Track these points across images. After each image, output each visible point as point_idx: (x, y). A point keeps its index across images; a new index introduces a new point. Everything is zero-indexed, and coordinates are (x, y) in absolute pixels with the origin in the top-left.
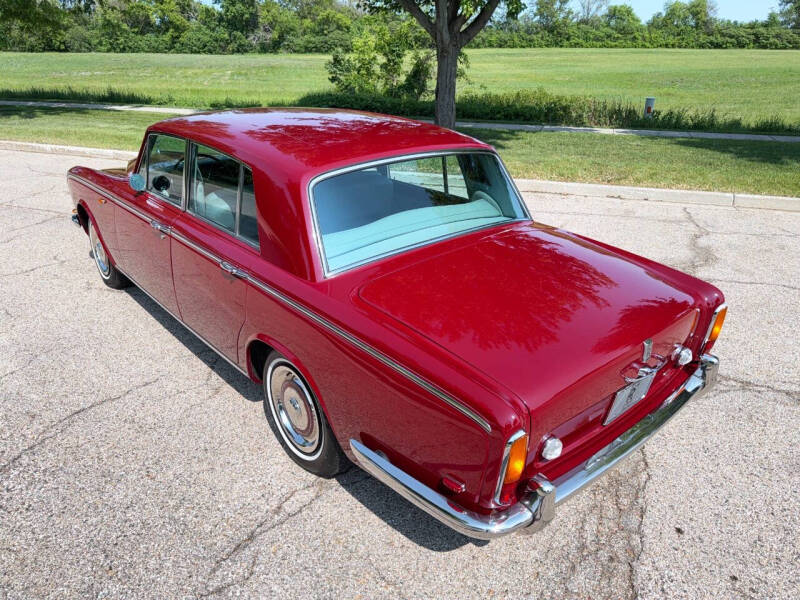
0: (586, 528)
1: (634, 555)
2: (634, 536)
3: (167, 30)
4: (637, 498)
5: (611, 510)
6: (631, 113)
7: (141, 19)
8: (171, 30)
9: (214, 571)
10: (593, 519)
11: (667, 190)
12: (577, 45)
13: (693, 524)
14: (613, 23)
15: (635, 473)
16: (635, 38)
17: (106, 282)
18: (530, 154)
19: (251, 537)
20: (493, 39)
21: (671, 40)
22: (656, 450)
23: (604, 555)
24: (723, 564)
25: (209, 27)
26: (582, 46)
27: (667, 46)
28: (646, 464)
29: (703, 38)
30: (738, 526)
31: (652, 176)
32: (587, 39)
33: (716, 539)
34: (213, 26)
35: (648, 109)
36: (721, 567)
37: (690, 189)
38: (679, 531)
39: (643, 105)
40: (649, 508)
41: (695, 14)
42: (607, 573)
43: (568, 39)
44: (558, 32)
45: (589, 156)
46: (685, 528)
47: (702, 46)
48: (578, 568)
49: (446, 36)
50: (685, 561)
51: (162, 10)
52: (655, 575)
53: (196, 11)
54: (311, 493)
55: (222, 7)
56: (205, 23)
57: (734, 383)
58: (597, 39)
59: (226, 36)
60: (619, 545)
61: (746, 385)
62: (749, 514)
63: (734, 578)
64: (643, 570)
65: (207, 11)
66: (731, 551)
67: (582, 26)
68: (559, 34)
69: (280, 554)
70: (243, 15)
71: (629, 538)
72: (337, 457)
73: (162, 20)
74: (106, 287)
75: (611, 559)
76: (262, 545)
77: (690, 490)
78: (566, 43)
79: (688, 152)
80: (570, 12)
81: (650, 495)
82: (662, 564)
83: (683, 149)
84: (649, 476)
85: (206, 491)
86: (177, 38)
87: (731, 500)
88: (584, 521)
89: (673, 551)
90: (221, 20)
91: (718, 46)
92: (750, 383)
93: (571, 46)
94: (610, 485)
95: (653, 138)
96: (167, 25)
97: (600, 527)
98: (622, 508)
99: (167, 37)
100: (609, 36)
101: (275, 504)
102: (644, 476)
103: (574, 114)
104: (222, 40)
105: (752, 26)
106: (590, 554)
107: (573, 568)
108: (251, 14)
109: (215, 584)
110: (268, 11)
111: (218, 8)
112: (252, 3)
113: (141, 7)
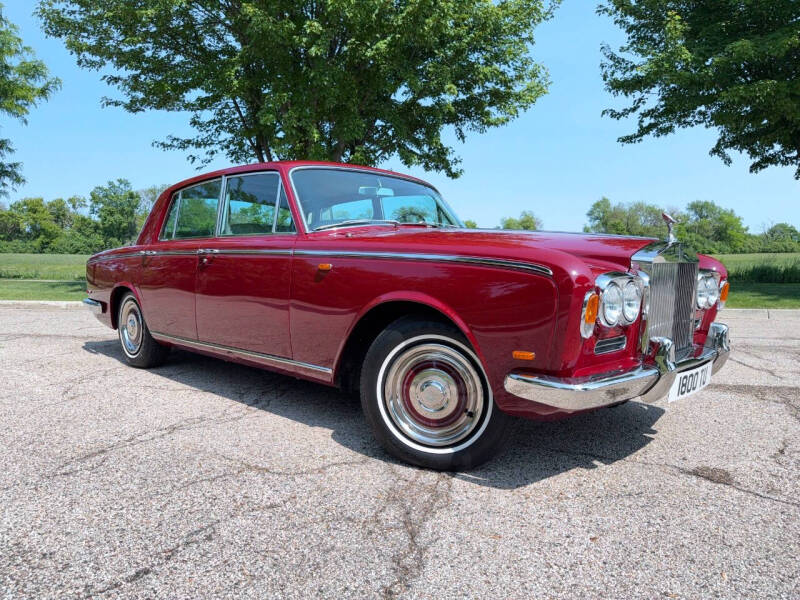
3: (38, 236)
7: (10, 226)
8: (42, 236)
25: (83, 234)
34: (87, 233)
51: (34, 219)
53: (71, 220)
55: (100, 216)
56: (79, 230)
59: (102, 242)
65: (83, 219)
70: (120, 224)
73: (33, 228)
86: (47, 243)
90: (96, 228)
96: (37, 231)
99: (37, 243)
104: (96, 246)
108: (130, 223)
111: (95, 218)
112: (132, 213)
113: (12, 216)
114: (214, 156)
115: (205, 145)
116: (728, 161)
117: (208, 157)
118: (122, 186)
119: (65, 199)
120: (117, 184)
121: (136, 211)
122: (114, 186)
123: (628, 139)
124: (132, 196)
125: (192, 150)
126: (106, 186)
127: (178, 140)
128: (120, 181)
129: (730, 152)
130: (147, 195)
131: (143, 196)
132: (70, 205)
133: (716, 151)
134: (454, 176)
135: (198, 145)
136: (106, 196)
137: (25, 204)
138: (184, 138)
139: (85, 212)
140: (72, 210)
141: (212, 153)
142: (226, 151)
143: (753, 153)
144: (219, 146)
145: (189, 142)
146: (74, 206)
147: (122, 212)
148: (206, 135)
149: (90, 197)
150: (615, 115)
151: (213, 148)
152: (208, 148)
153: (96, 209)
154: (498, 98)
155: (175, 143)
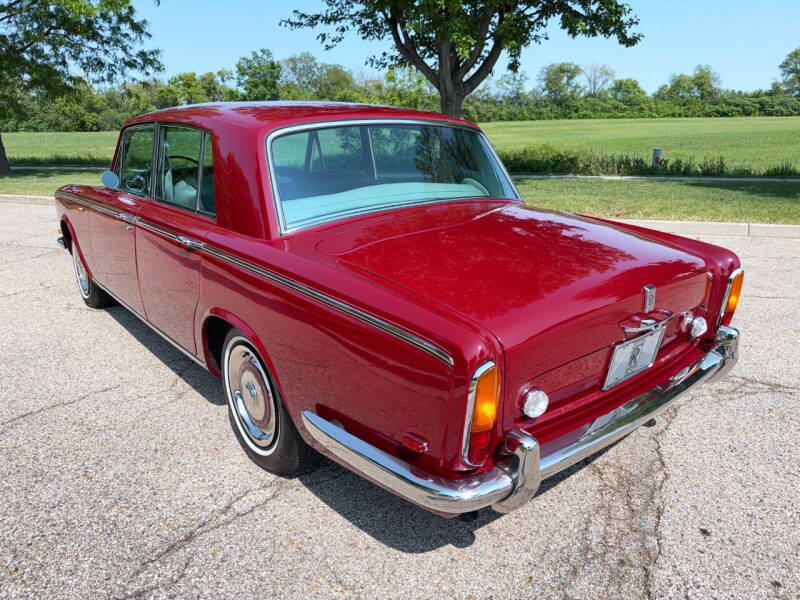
0: (591, 529)
1: (650, 558)
2: (649, 538)
4: (652, 498)
5: (621, 510)
6: (639, 162)
9: (137, 573)
10: (600, 520)
11: (679, 222)
12: (585, 116)
13: (721, 524)
14: (620, 95)
15: (650, 472)
16: (641, 109)
17: (87, 301)
18: (536, 195)
19: (190, 538)
20: (504, 112)
21: (677, 109)
22: (674, 449)
23: (612, 559)
24: (761, 568)
26: (590, 117)
27: (673, 115)
28: (663, 464)
29: (708, 108)
30: (778, 527)
31: (661, 210)
32: (594, 111)
33: (750, 541)
35: (656, 159)
36: (758, 571)
37: (703, 220)
38: (704, 532)
39: (651, 157)
40: (667, 508)
41: (700, 86)
42: (618, 578)
43: (576, 111)
44: (566, 106)
45: (596, 195)
46: (711, 528)
47: (708, 115)
48: (581, 572)
49: (449, 84)
50: (714, 565)
51: (188, 93)
52: (676, 580)
53: (221, 93)
54: (268, 493)
55: (245, 89)
57: (761, 386)
58: (604, 110)
60: (631, 548)
61: (774, 388)
62: (789, 514)
63: (777, 584)
64: (661, 575)
65: (232, 92)
66: (771, 554)
67: (589, 99)
68: (569, 107)
69: (220, 555)
70: (265, 96)
71: (643, 540)
72: (296, 447)
74: (86, 307)
75: (622, 563)
76: (201, 546)
77: (716, 490)
78: (574, 115)
79: (699, 191)
80: (577, 86)
81: (668, 494)
82: (685, 568)
83: (692, 189)
84: (667, 476)
85: (147, 490)
87: (766, 500)
88: (588, 522)
89: (697, 554)
91: (724, 114)
92: (779, 386)
93: (579, 118)
94: (620, 484)
95: (662, 181)
97: (608, 528)
98: (635, 508)
100: (616, 108)
101: (223, 503)
102: (661, 476)
103: (581, 165)
105: (757, 95)
106: (595, 557)
107: (575, 572)
108: (273, 95)
109: (136, 587)
110: (289, 92)
111: (242, 90)
112: (274, 85)
113: (170, 91)
114: (345, 34)
117: (339, 34)
118: (265, 57)
119: (215, 73)
120: (260, 54)
121: (279, 82)
122: (257, 57)
124: (273, 66)
125: (321, 27)
126: (250, 57)
127: (306, 17)
128: (263, 51)
130: (288, 66)
131: (284, 66)
132: (219, 79)
135: (328, 20)
136: (250, 68)
137: (181, 79)
138: (312, 13)
139: (232, 85)
140: (221, 83)
141: (343, 30)
142: (358, 27)
144: (350, 21)
145: (317, 17)
146: (223, 80)
147: (265, 83)
148: (335, 9)
149: (237, 69)
151: (344, 23)
152: (339, 24)
153: (242, 81)
155: (304, 20)
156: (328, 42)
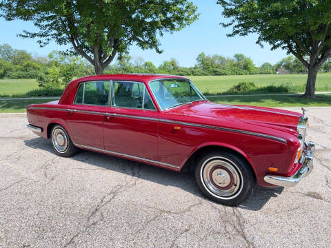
14: (147, 67)
41: (173, 65)
49: (98, 64)
67: (136, 68)
80: (131, 64)
105: (191, 69)
115: (44, 36)
116: (262, 46)
117: (47, 41)
123: (230, 35)
125: (37, 38)
127: (30, 33)
129: (263, 42)
133: (258, 42)
134: (160, 52)
135: (42, 36)
138: (33, 32)
141: (49, 40)
142: (55, 39)
143: (271, 43)
144: (52, 37)
145: (35, 34)
148: (44, 31)
150: (225, 26)
151: (49, 37)
152: (45, 38)
154: (179, 19)
155: (29, 35)
156: (42, 44)
